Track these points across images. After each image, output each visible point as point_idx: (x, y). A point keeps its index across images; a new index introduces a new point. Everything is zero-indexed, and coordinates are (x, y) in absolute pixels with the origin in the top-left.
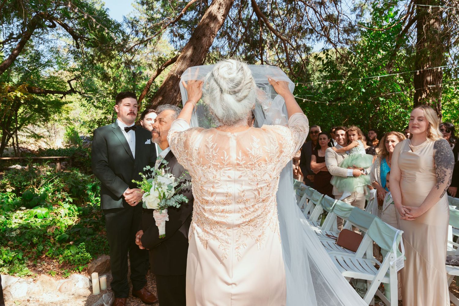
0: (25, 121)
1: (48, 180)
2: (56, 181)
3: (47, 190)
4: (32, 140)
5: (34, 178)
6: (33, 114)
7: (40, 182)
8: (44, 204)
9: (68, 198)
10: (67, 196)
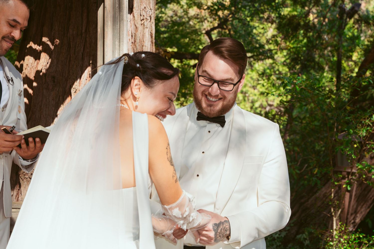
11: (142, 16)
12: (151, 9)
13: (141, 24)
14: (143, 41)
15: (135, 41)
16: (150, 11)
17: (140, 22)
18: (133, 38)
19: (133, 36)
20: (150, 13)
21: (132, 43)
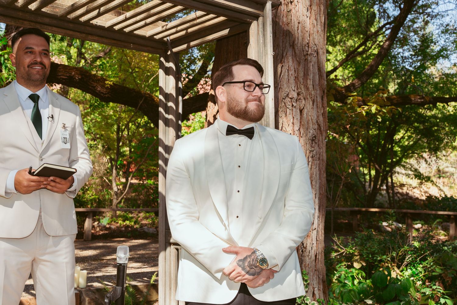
0: (407, 151)
1: (419, 256)
2: (430, 259)
3: (412, 276)
4: (415, 182)
5: (394, 249)
6: (419, 139)
7: (404, 258)
8: (405, 300)
9: (443, 298)
10: (443, 293)
11: (305, 52)
12: (315, 45)
13: (305, 60)
14: (308, 75)
15: (298, 76)
16: (315, 46)
17: (303, 57)
18: (296, 73)
19: (296, 71)
20: (315, 48)
21: (295, 77)
